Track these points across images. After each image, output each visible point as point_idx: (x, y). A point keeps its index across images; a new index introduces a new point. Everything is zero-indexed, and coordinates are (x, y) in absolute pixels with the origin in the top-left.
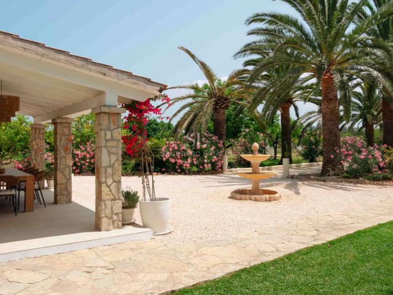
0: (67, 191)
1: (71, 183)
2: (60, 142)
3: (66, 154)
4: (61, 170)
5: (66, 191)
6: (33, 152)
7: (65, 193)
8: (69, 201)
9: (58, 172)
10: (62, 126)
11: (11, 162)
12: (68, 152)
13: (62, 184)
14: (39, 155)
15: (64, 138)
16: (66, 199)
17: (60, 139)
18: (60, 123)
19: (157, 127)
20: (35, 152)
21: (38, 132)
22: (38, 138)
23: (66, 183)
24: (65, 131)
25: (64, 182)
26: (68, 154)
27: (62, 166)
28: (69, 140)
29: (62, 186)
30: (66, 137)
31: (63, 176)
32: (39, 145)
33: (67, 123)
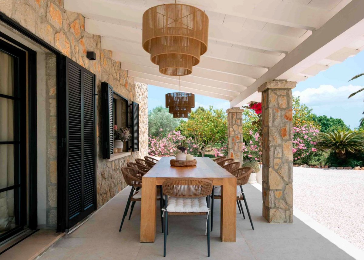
0: (286, 202)
1: (291, 189)
2: (274, 121)
3: (282, 140)
4: (276, 167)
5: (284, 203)
6: (230, 140)
7: (282, 205)
8: (290, 219)
9: (270, 169)
10: (276, 94)
11: (212, 150)
12: (287, 137)
13: (277, 190)
14: (237, 144)
15: (279, 114)
16: (283, 216)
17: (274, 116)
18: (273, 90)
19: (328, 122)
20: (233, 140)
21: (235, 117)
22: (235, 124)
23: (285, 188)
24: (280, 102)
25: (280, 187)
26: (286, 141)
27: (277, 161)
28: (287, 118)
29: (277, 193)
30: (283, 113)
31: (279, 178)
32: (237, 133)
33: (284, 89)
